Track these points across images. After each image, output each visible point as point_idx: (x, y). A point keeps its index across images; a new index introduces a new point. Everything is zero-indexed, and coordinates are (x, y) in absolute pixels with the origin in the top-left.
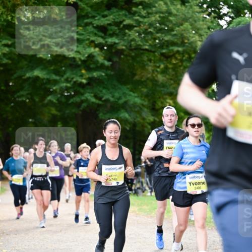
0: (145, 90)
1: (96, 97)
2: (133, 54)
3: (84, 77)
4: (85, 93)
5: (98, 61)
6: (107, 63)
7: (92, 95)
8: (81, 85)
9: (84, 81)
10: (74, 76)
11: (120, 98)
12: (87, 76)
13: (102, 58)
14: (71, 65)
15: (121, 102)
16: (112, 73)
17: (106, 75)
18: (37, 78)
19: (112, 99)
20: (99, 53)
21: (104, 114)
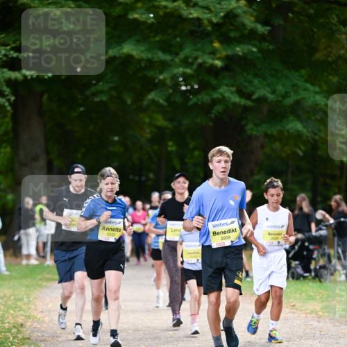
0: (335, 80)
1: (240, 93)
2: (312, 11)
3: (218, 55)
4: (220, 87)
5: (244, 25)
6: (261, 29)
7: (234, 89)
8: (213, 70)
9: (218, 63)
10: (200, 53)
11: (286, 95)
12: (224, 53)
13: (253, 19)
14: (192, 33)
15: (289, 101)
16: (271, 47)
17: (260, 50)
18: (129, 58)
19: (271, 97)
20: (246, 8)
21: (256, 125)
